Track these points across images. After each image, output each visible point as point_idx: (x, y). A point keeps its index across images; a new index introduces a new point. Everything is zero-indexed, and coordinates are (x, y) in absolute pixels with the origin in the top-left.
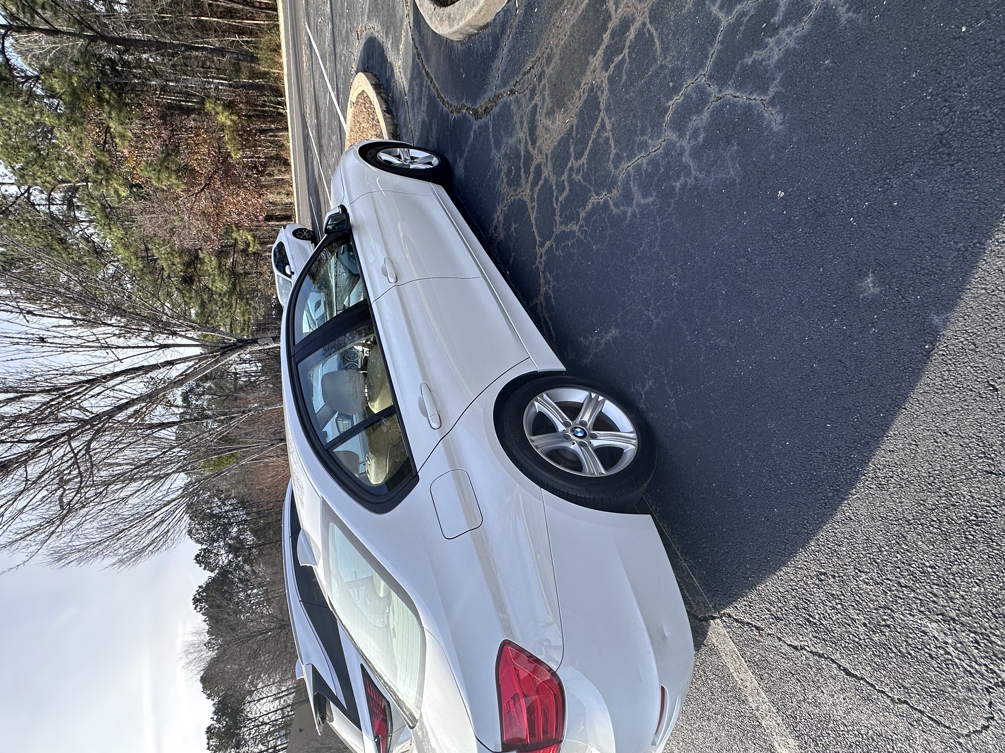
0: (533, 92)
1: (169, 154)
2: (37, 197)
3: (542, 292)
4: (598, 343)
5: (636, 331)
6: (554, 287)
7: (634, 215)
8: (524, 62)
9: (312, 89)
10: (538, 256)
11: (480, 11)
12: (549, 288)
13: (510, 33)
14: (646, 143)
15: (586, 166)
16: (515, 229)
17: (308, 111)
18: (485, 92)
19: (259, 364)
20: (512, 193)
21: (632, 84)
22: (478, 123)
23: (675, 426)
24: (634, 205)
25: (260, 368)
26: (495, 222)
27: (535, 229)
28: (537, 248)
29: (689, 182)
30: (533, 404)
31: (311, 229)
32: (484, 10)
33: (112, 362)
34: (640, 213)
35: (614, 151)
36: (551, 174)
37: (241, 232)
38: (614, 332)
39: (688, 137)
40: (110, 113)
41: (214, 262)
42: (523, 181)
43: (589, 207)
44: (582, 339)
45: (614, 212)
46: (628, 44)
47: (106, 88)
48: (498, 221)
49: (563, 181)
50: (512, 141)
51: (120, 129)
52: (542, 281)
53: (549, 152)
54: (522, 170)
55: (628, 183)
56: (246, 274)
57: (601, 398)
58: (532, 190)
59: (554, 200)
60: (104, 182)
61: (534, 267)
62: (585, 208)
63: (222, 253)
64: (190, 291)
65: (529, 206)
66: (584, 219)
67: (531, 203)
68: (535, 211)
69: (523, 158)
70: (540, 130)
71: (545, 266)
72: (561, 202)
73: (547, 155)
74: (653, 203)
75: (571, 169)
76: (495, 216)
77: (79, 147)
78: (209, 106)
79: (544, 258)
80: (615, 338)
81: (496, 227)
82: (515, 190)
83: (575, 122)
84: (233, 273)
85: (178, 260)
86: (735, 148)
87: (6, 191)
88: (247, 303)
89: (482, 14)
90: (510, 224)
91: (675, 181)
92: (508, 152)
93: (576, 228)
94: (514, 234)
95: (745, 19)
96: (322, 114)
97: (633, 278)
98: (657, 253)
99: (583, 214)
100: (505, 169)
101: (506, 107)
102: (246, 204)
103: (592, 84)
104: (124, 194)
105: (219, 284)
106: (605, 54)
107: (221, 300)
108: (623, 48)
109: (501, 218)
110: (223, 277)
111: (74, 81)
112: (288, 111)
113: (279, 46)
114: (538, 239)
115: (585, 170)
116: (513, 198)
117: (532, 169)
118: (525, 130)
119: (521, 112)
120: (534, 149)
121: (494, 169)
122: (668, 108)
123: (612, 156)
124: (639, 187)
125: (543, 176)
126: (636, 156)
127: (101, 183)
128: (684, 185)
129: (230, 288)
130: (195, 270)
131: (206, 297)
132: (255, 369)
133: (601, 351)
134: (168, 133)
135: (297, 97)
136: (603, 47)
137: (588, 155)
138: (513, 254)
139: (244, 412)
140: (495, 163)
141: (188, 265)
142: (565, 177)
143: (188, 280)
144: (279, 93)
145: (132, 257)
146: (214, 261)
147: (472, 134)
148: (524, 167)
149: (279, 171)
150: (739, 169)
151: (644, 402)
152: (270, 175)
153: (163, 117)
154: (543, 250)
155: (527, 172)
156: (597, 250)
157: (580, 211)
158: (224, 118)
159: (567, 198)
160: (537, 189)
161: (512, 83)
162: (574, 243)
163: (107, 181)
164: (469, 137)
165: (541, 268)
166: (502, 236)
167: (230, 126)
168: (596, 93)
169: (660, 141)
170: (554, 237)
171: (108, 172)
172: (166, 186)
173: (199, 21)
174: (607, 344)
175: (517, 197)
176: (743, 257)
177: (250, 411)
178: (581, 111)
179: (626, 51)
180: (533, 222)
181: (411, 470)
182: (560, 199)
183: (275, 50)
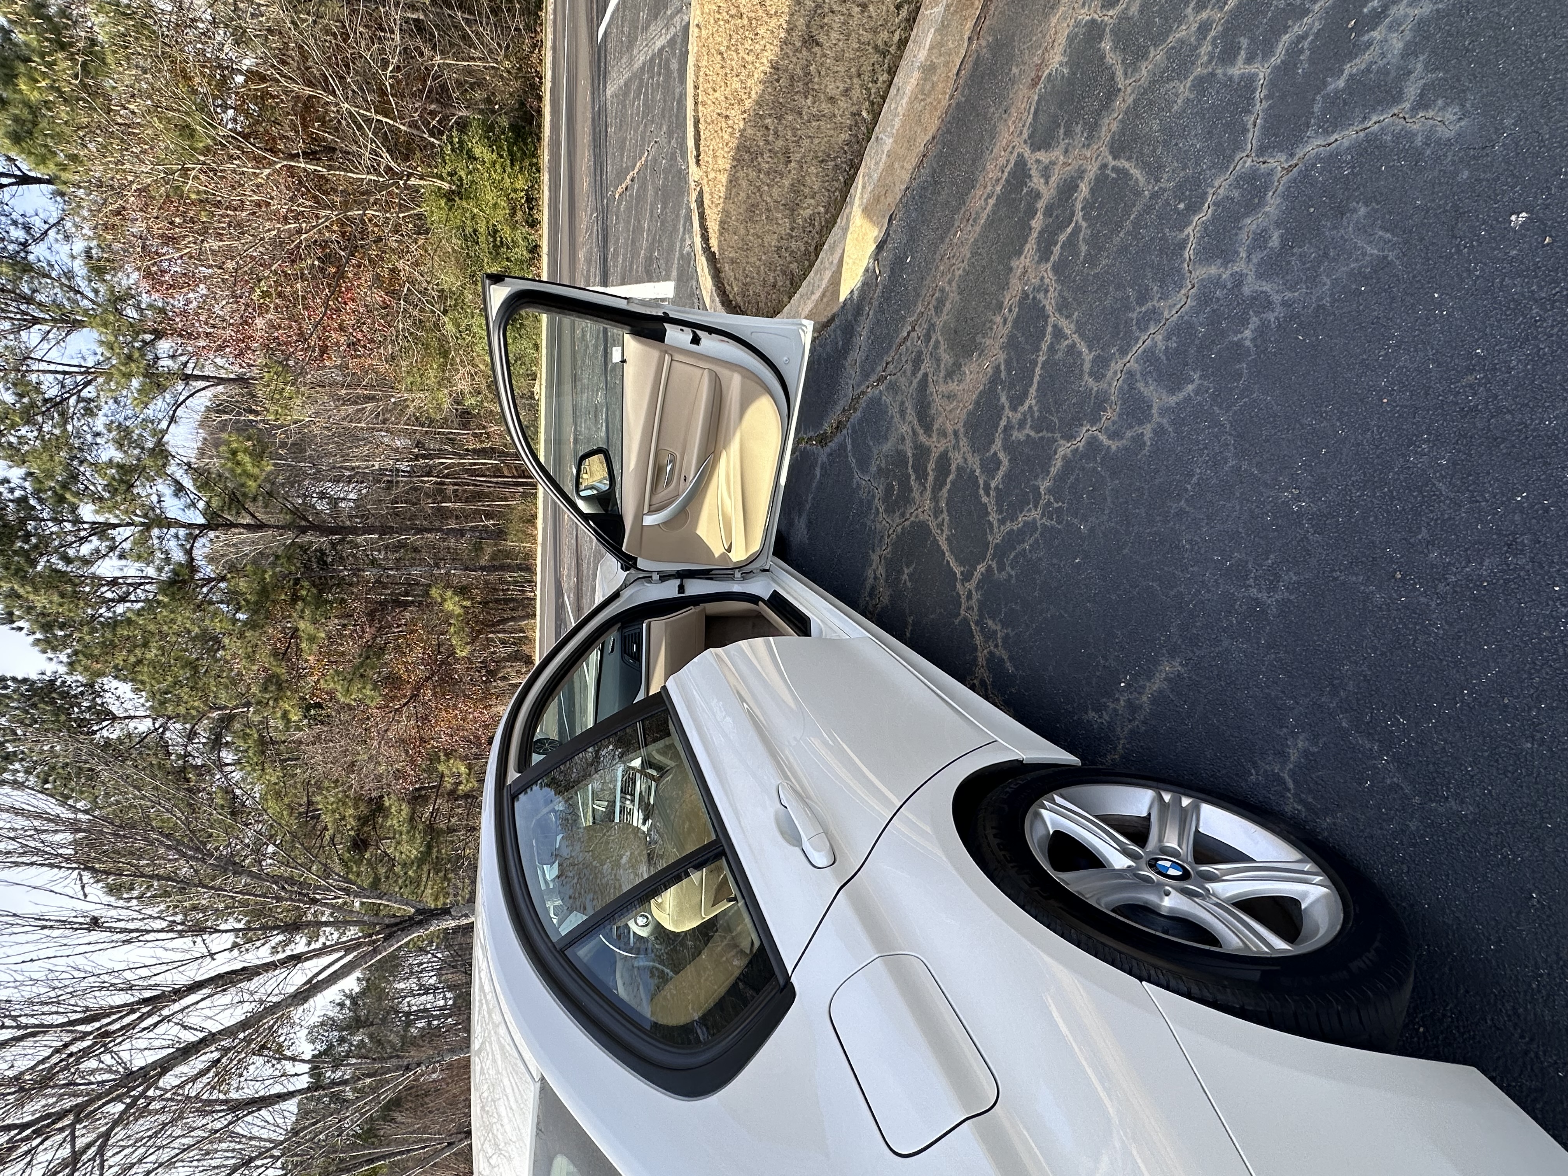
0: (917, 362)
1: (368, 658)
2: (175, 732)
3: (981, 660)
4: (1133, 708)
5: (1225, 643)
6: (1006, 638)
7: (1159, 432)
8: (897, 331)
9: (574, 541)
10: (963, 599)
11: (823, 295)
12: (996, 646)
13: (870, 311)
14: (1154, 311)
15: (1035, 409)
16: (910, 575)
17: (566, 572)
18: (835, 403)
19: (449, 995)
20: (898, 521)
21: (1101, 249)
22: (827, 450)
23: (1413, 825)
24: (1156, 415)
25: (450, 1002)
26: (870, 581)
27: (949, 557)
28: (958, 586)
29: (1271, 317)
30: (1038, 815)
31: (557, 738)
32: (828, 294)
33: (197, 958)
34: (1173, 423)
35: (1088, 357)
36: (969, 456)
37: (452, 761)
38: (1169, 667)
39: (1244, 255)
40: (303, 611)
41: (404, 813)
42: (916, 495)
43: (1057, 465)
44: (1092, 714)
45: (1114, 448)
46: (1079, 206)
47: (306, 584)
48: (876, 578)
49: (995, 454)
50: (887, 447)
51: (311, 629)
52: (978, 639)
53: (960, 426)
54: (913, 477)
55: (1131, 387)
56: (451, 830)
57: (1186, 802)
58: (935, 499)
59: (981, 492)
60: (271, 703)
61: (957, 622)
62: (1048, 472)
63: (417, 798)
64: (359, 863)
65: (933, 525)
66: (1049, 491)
67: (936, 517)
68: (945, 528)
69: (911, 460)
70: (938, 403)
71: (980, 610)
72: (997, 488)
73: (956, 433)
74: (1197, 392)
75: (1008, 429)
76: (870, 573)
77: (251, 658)
78: (435, 592)
79: (976, 596)
80: (1174, 681)
81: (873, 588)
82: (903, 515)
83: (1002, 357)
84: (431, 829)
85: (351, 811)
86: (1363, 211)
87: (136, 728)
88: (445, 878)
89: (825, 300)
90: (900, 572)
91: (1236, 333)
92: (883, 465)
93: (1035, 514)
94: (909, 584)
95: (1306, 44)
96: (585, 566)
97: (1190, 542)
98: (1237, 469)
99: (1044, 485)
100: (879, 493)
101: (876, 402)
102: (464, 719)
103: (1023, 290)
104: (295, 718)
105: (405, 847)
106: (1039, 243)
107: (406, 873)
108: (1073, 214)
109: (881, 571)
110: (414, 835)
111: (267, 576)
112: (538, 593)
113: (535, 516)
114: (958, 570)
115: (1036, 414)
116: (899, 529)
117: (931, 466)
118: (911, 418)
119: (899, 398)
120: (930, 436)
121: (861, 501)
122: (1185, 241)
123: (1087, 367)
124: (1158, 381)
125: (953, 467)
126: (1137, 339)
127: (267, 703)
128: (1262, 331)
129: (421, 852)
130: (374, 828)
131: (382, 871)
132: (441, 1003)
133: (1144, 723)
134: (373, 631)
135: (552, 563)
136: (1035, 235)
137: (1038, 390)
138: (910, 620)
139: (407, 1068)
140: (861, 492)
141: (363, 821)
142: (998, 444)
143: (359, 844)
144: (530, 569)
145: (285, 813)
146: (406, 809)
147: (818, 472)
148: (915, 471)
149: (518, 672)
150: (1388, 236)
151: (1296, 795)
152: (504, 678)
153: (371, 615)
154: (972, 585)
155: (922, 476)
156: (1092, 530)
157: (1039, 482)
158: (452, 605)
159: (1008, 476)
160: (944, 492)
161: (880, 368)
162: (1037, 540)
163: (276, 700)
164: (814, 476)
165: (973, 616)
166: (885, 600)
167: (459, 615)
168: (1034, 298)
169: (1183, 292)
170: (991, 551)
171: (280, 688)
172: (355, 700)
173: (439, 509)
174: (1158, 699)
175: (907, 523)
176: (1470, 370)
177: (419, 1065)
178: (1012, 337)
179: (1079, 216)
180: (945, 547)
181: (772, 974)
182: (993, 485)
183: (529, 521)
